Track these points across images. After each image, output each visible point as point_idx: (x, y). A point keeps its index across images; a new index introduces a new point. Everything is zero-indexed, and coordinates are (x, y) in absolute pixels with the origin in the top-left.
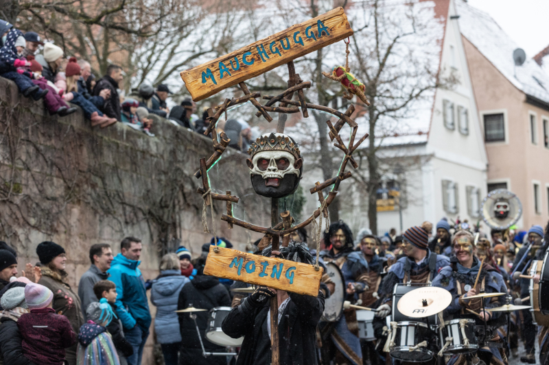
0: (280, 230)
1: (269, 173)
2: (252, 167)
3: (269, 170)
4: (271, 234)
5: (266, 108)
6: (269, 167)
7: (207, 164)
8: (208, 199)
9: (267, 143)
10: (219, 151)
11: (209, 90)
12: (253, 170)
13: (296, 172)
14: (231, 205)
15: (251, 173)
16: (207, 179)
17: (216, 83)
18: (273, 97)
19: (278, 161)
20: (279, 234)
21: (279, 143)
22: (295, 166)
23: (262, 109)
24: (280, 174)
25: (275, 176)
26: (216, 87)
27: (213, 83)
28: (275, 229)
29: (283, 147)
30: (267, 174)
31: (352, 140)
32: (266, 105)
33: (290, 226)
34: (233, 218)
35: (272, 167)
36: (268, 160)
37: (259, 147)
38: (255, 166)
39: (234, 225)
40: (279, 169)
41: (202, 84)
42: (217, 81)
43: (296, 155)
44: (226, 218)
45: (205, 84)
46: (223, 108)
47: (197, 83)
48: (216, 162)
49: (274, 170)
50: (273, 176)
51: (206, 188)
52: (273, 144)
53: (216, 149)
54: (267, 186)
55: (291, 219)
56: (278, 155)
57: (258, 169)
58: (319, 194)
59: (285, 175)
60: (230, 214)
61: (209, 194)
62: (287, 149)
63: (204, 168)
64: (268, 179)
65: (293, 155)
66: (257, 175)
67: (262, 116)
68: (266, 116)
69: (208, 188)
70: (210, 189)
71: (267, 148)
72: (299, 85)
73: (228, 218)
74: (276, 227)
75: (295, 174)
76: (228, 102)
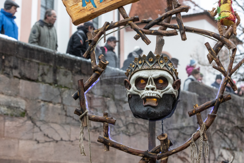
0: (157, 153)
1: (148, 92)
2: (130, 87)
3: (148, 89)
4: (148, 157)
5: (144, 30)
6: (147, 86)
7: (85, 86)
8: (85, 120)
9: (145, 62)
10: (97, 72)
11: (89, 13)
12: (131, 90)
13: (175, 93)
14: (107, 127)
15: (128, 93)
16: (84, 100)
17: (96, 7)
18: (151, 21)
19: (156, 80)
20: (156, 157)
21: (157, 62)
22: (174, 87)
23: (140, 31)
24: (158, 93)
25: (154, 95)
26: (96, 10)
27: (93, 7)
28: (153, 152)
29: (162, 66)
30: (145, 93)
31: (232, 62)
32: (145, 28)
33: (167, 150)
34: (109, 141)
35: (150, 86)
36: (146, 80)
37: (137, 66)
38: (133, 86)
39: (110, 147)
40: (158, 89)
41: (82, 8)
42: (97, 5)
43: (174, 76)
44: (102, 140)
45: (85, 7)
46: (102, 31)
47: (77, 7)
48: (94, 84)
49: (153, 89)
50: (151, 95)
51: (83, 110)
52: (152, 63)
53: (95, 70)
54: (145, 106)
55: (169, 142)
56: (156, 74)
57: (135, 88)
58: (197, 116)
59: (164, 95)
60: (107, 135)
61: (86, 115)
62: (166, 69)
63: (82, 90)
64: (146, 98)
65: (172, 75)
66: (134, 95)
67: (140, 38)
68: (144, 39)
69: (85, 109)
70: (87, 110)
71: (145, 67)
72: (177, 9)
73: (105, 140)
74: (153, 150)
75: (173, 95)
76: (107, 25)
